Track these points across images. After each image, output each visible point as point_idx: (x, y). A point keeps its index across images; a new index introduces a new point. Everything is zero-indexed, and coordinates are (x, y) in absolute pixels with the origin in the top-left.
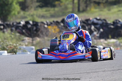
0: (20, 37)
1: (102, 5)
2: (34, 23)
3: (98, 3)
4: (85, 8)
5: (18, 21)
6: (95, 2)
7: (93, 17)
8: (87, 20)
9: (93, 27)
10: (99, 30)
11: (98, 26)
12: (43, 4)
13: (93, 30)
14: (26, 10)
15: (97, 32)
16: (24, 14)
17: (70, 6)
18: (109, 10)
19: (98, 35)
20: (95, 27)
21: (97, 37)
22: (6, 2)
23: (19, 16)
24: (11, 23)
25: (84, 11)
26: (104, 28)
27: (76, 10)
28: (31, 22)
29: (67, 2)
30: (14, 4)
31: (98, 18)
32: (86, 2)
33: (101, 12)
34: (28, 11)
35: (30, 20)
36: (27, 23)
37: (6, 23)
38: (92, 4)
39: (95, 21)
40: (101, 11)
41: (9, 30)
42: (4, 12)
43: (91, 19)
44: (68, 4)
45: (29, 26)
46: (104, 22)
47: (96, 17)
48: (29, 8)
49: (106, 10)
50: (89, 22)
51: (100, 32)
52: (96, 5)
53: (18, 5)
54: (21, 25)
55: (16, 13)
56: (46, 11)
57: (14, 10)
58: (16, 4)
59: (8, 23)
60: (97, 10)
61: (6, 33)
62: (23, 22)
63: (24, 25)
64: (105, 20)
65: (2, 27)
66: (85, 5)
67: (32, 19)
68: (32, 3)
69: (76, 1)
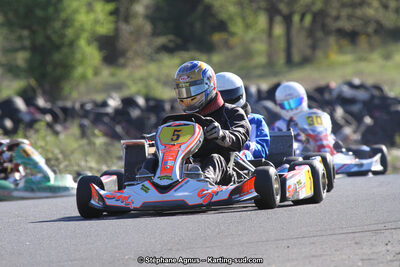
0: (111, 148)
1: (363, 40)
2: (152, 103)
3: (352, 37)
4: (308, 52)
5: (99, 98)
6: (341, 33)
7: (340, 81)
9: (339, 112)
10: (359, 119)
11: (356, 108)
12: (179, 41)
13: (341, 122)
14: (122, 61)
15: (354, 127)
16: (113, 75)
17: (260, 47)
18: (387, 57)
19: (358, 137)
20: (346, 111)
21: (355, 141)
22: (55, 38)
24: (77, 106)
25: (306, 61)
26: (377, 114)
27: (281, 59)
28: (141, 101)
29: (251, 34)
30: (82, 42)
31: (357, 81)
32: (311, 33)
33: (363, 66)
35: (138, 93)
36: (128, 102)
37: (60, 104)
38: (332, 40)
39: (347, 92)
40: (361, 59)
41: (75, 130)
42: (49, 68)
43: (333, 85)
44: (253, 40)
45: (135, 113)
46: (376, 93)
47: (348, 78)
48: (130, 54)
49: (376, 56)
50: (327, 96)
51: (363, 128)
52: (345, 42)
53: (95, 44)
54: (109, 110)
55: (90, 73)
57: (81, 62)
58: (89, 43)
59: (69, 104)
60: (348, 58)
61: (62, 136)
62: (114, 99)
63: (117, 111)
64: (378, 88)
65: (49, 118)
66: (309, 42)
67: (144, 91)
68: (137, 40)
69: (279, 30)
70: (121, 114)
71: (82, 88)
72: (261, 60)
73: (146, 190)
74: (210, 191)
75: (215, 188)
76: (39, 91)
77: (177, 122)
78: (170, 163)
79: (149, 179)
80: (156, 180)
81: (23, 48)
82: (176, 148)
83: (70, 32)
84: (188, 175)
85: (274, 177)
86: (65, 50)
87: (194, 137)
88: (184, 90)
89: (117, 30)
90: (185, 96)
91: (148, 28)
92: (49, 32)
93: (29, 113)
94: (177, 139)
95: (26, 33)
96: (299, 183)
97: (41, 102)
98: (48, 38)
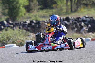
0: (27, 33)
1: (89, 6)
2: (37, 22)
3: (87, 5)
4: (76, 9)
5: (24, 21)
6: (84, 4)
7: (83, 16)
8: (78, 18)
9: (83, 24)
10: (87, 25)
11: (87, 23)
12: (44, 7)
13: (83, 26)
14: (31, 12)
15: (86, 27)
16: (29, 15)
17: (65, 8)
19: (87, 30)
20: (84, 23)
21: (87, 31)
22: (15, 6)
23: (25, 16)
24: (19, 23)
25: (75, 11)
26: (92, 24)
27: (70, 10)
28: (35, 21)
29: (62, 5)
30: (21, 7)
31: (87, 16)
32: (77, 4)
33: (89, 12)
34: (32, 13)
35: (34, 19)
36: (32, 22)
37: (15, 22)
38: (82, 6)
39: (85, 19)
40: (89, 10)
41: (18, 28)
42: (13, 14)
43: (81, 17)
44: (63, 6)
45: (33, 24)
46: (92, 19)
47: (85, 15)
48: (33, 10)
49: (92, 10)
50: (80, 20)
51: (88, 27)
52: (85, 6)
53: (24, 8)
54: (27, 24)
55: (23, 15)
56: (46, 12)
57: (21, 12)
59: (17, 22)
60: (86, 10)
61: (15, 30)
62: (28, 21)
63: (29, 24)
64: (92, 18)
65: (12, 26)
66: (76, 6)
67: (35, 19)
68: (35, 7)
69: (69, 4)
70: (30, 25)
71: (21, 18)
72: (65, 11)
76: (10, 19)
81: (7, 9)
83: (18, 5)
86: (17, 9)
89: (30, 4)
91: (37, 3)
92: (13, 5)
93: (8, 24)
95: (7, 5)
97: (10, 22)
98: (13, 6)
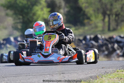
72: (100, 29)
73: (39, 56)
74: (62, 58)
75: (64, 57)
77: (50, 33)
78: (48, 48)
79: (40, 53)
80: (43, 53)
81: (20, 22)
82: (50, 42)
84: (54, 52)
85: (83, 54)
87: (56, 39)
88: (51, 22)
90: (51, 25)
92: (28, 17)
94: (50, 39)
96: (91, 56)
